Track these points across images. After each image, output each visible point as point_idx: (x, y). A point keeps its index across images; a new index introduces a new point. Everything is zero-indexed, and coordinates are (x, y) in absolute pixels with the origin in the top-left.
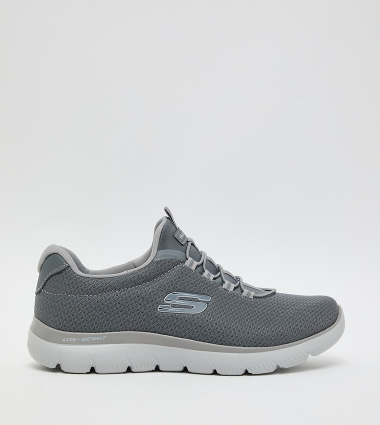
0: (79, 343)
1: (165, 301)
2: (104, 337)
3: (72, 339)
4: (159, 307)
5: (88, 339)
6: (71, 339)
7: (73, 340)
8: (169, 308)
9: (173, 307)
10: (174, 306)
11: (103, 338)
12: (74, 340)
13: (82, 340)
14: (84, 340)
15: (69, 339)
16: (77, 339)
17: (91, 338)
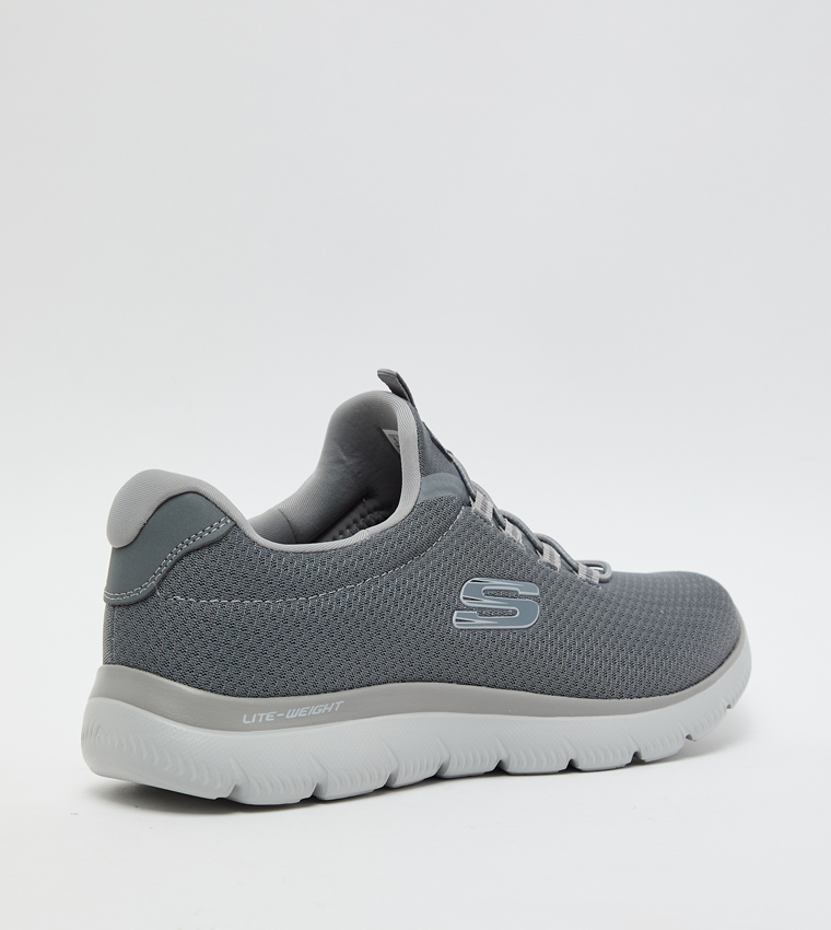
0: (281, 724)
1: (465, 602)
2: (338, 703)
3: (265, 717)
4: (454, 618)
5: (301, 713)
6: (262, 715)
7: (267, 719)
8: (474, 617)
9: (481, 614)
10: (482, 612)
11: (336, 706)
12: (269, 717)
13: (287, 717)
14: (292, 716)
15: (258, 718)
16: (275, 715)
17: (308, 710)
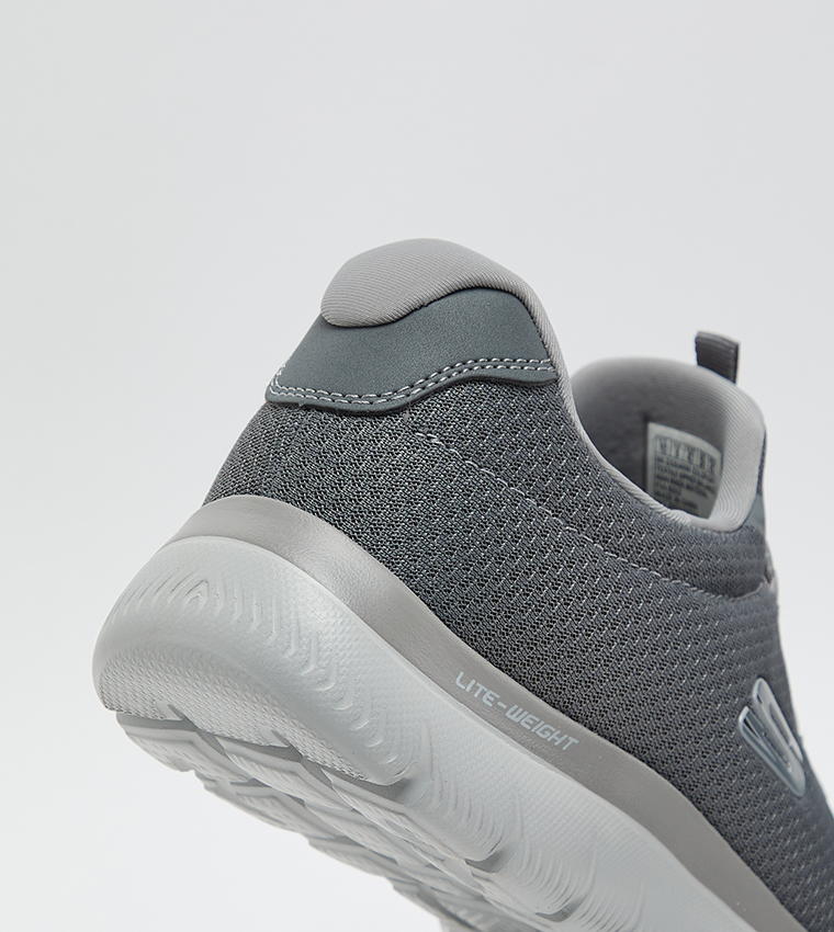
2: (572, 740)
3: (483, 693)
4: (744, 715)
5: (525, 720)
6: (482, 688)
7: (485, 699)
12: (488, 698)
13: (508, 714)
14: (513, 717)
15: (475, 688)
16: (496, 700)
17: (536, 723)
